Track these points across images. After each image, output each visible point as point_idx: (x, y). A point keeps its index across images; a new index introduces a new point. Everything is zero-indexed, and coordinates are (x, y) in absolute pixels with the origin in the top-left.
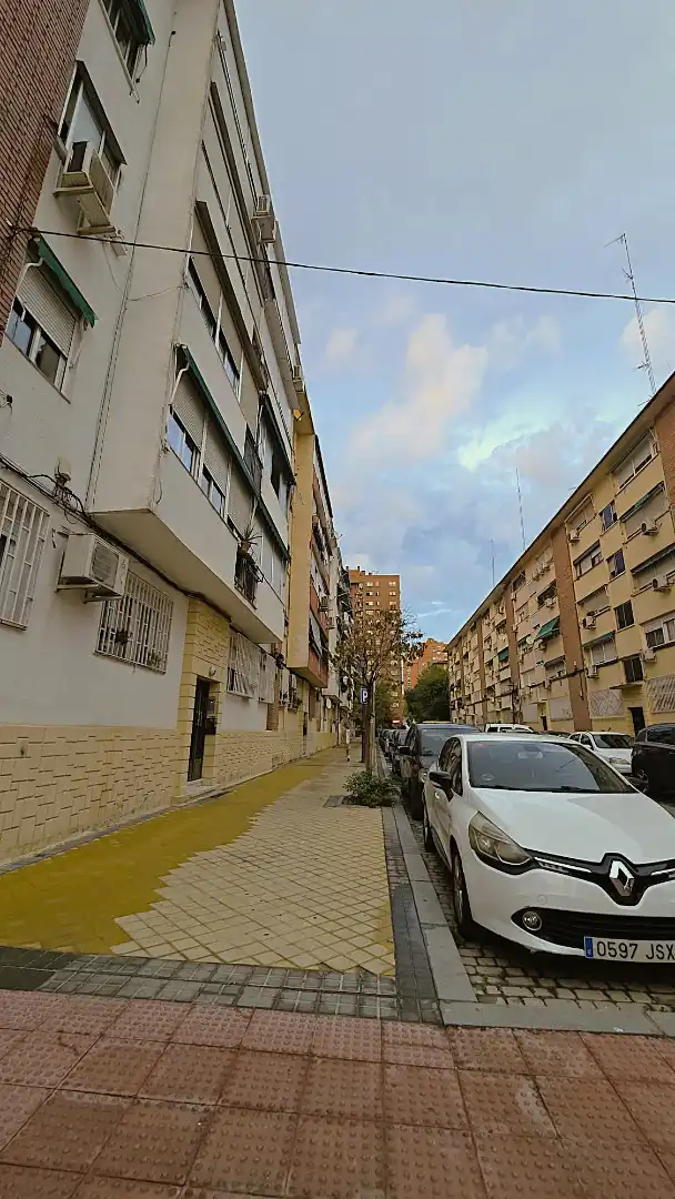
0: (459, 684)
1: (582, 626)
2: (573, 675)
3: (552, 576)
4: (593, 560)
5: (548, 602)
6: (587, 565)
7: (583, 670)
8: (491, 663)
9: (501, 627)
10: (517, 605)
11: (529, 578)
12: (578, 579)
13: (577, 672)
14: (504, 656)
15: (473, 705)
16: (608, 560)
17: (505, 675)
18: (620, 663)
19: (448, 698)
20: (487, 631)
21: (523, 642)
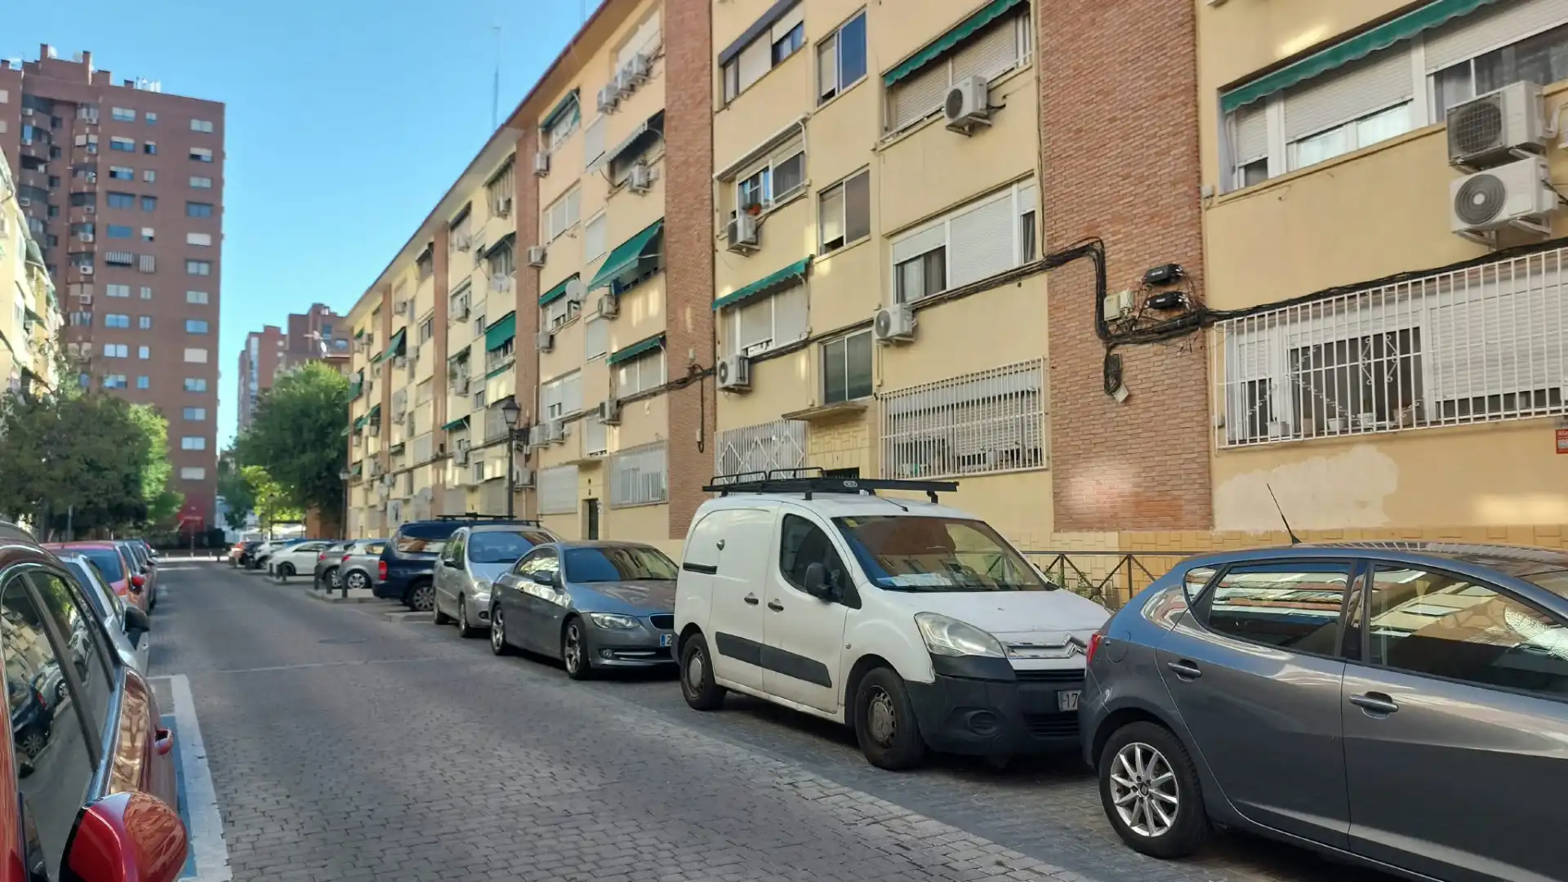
0: (376, 414)
1: (722, 246)
2: (684, 383)
3: (650, 100)
4: (776, 48)
5: (635, 172)
6: (757, 59)
7: (712, 371)
8: (464, 357)
9: (499, 252)
10: (549, 189)
11: (588, 104)
12: (726, 105)
13: (696, 374)
14: (501, 337)
15: (410, 471)
16: (820, 46)
17: (499, 389)
18: (814, 347)
19: (344, 453)
20: (461, 266)
21: (557, 294)
